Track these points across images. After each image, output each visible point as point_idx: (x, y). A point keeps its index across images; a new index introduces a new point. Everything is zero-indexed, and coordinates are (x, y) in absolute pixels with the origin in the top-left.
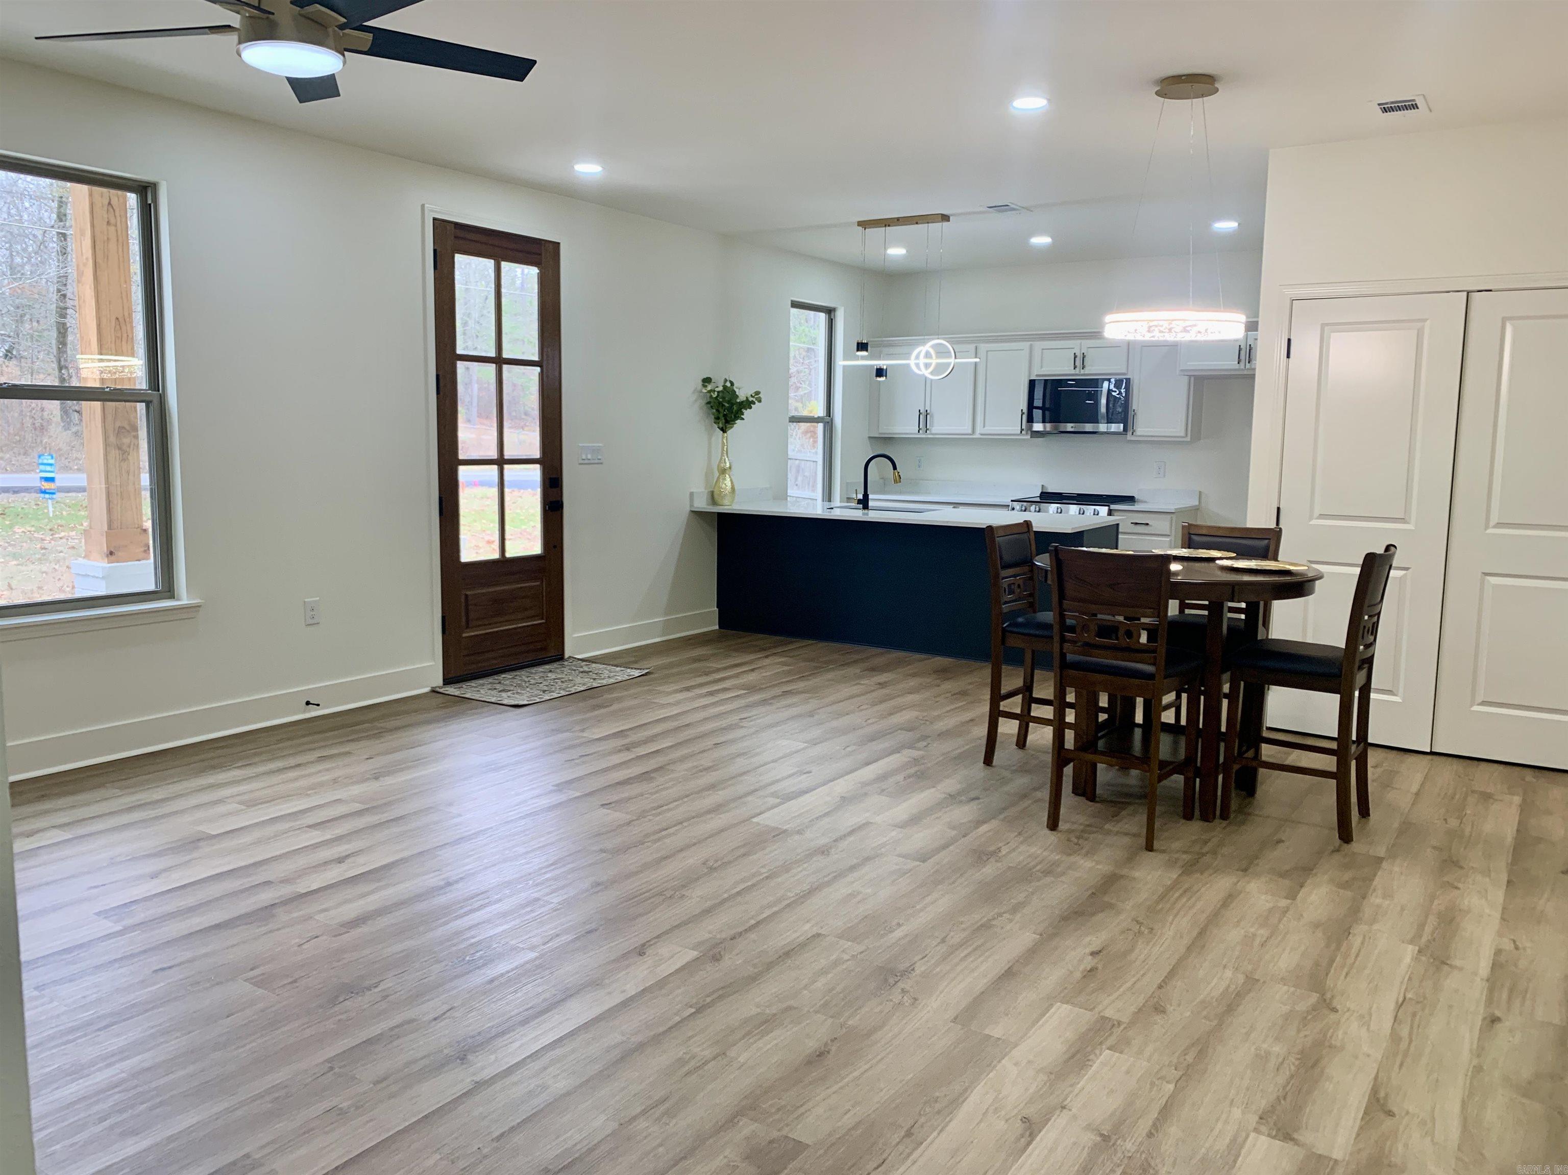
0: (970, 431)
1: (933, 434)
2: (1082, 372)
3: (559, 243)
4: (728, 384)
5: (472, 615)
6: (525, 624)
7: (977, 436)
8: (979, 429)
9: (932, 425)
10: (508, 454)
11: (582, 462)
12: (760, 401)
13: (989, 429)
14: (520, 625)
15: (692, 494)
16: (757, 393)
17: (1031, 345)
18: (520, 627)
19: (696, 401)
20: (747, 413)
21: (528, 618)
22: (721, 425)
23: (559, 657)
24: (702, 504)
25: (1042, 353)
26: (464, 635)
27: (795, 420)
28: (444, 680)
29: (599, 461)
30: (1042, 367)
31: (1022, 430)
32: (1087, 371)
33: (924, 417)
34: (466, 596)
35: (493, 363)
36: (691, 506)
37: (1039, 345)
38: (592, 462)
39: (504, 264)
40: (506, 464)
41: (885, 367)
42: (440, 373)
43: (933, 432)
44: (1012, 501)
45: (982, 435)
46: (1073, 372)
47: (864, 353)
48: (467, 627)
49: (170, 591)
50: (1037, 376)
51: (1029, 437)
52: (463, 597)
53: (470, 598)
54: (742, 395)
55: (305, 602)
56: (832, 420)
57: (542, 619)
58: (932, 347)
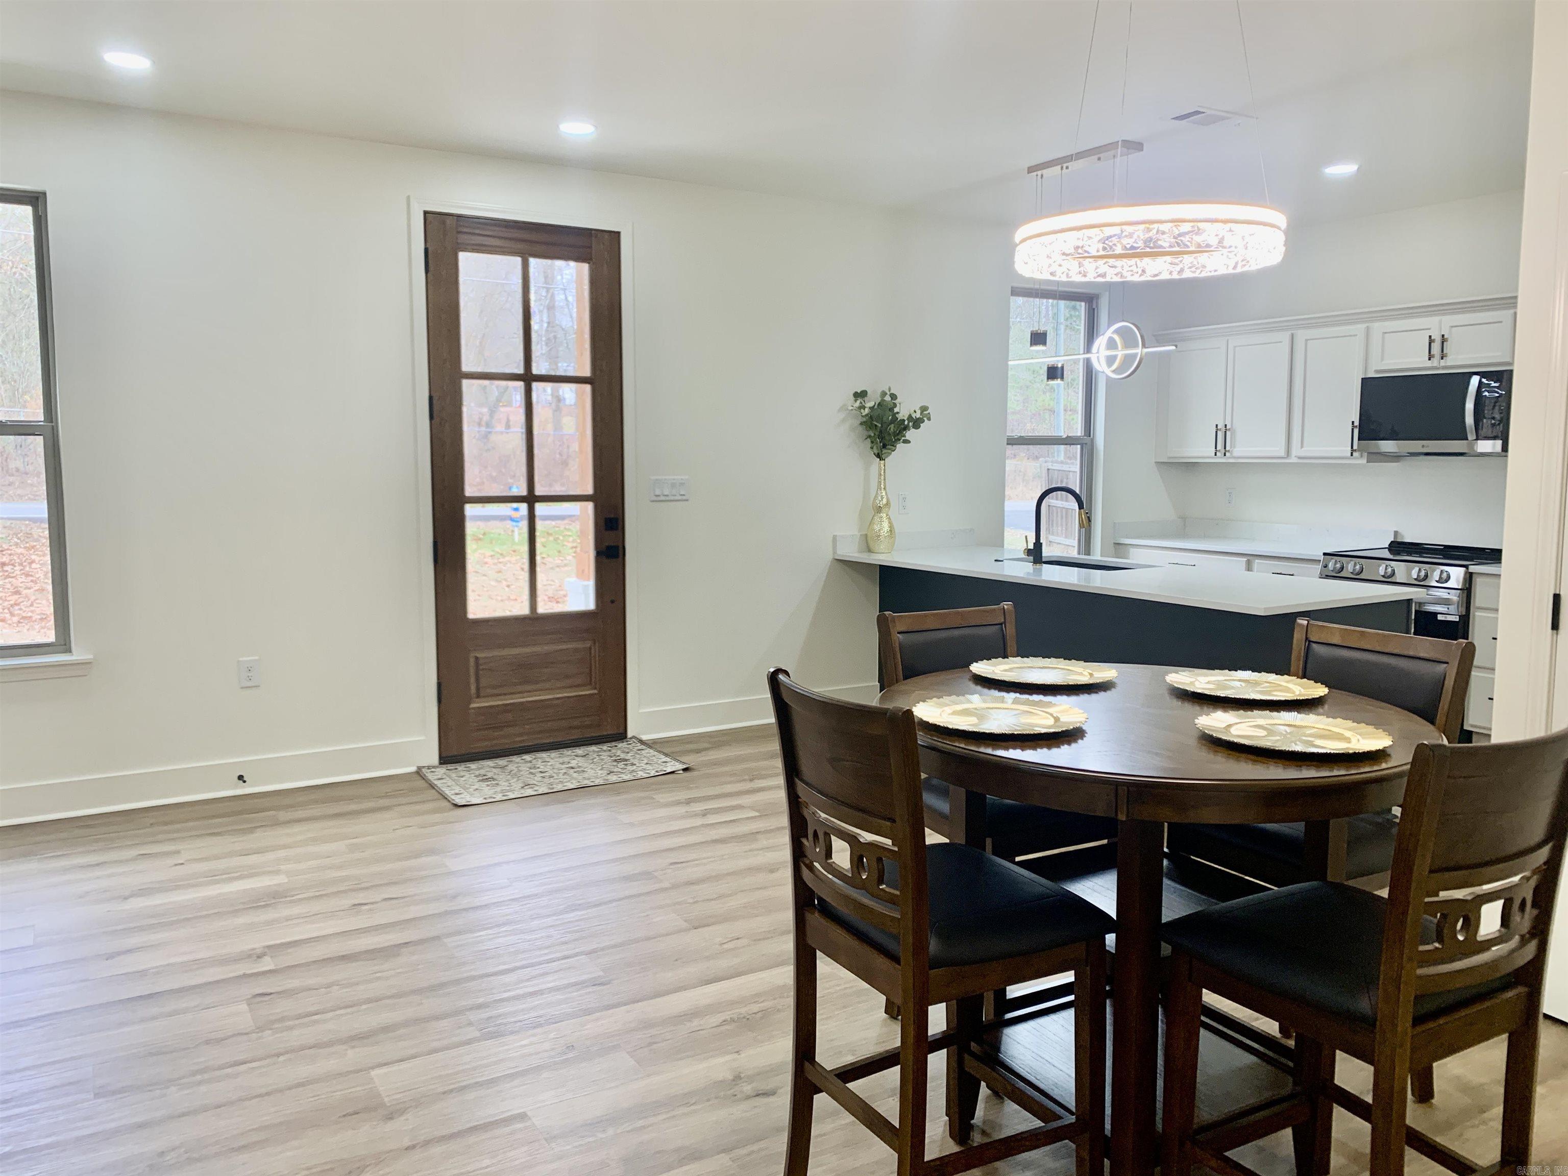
0: (1282, 453)
1: (1235, 458)
2: (1443, 363)
3: (619, 233)
4: (888, 398)
5: (483, 682)
6: (566, 695)
7: (1293, 460)
8: (1296, 451)
9: (1232, 446)
10: (539, 491)
11: (655, 498)
12: (929, 419)
13: (1309, 451)
14: (558, 696)
15: (835, 538)
16: (924, 409)
17: (1368, 328)
18: (558, 699)
19: (843, 421)
20: (910, 434)
21: (571, 687)
22: (876, 452)
23: (621, 735)
24: (852, 552)
25: (1383, 338)
26: (473, 705)
27: (1013, 442)
28: (441, 758)
29: (684, 498)
30: (1382, 359)
31: (1353, 450)
32: (1448, 362)
33: (1223, 434)
34: (477, 658)
35: (521, 380)
36: (835, 552)
37: (1378, 327)
38: (672, 498)
39: (532, 261)
40: (538, 501)
41: (1060, 366)
42: (433, 394)
43: (1235, 454)
44: (1325, 554)
45: (1299, 458)
46: (1429, 364)
47: (1040, 348)
48: (478, 696)
49: (65, 645)
50: (1377, 371)
51: (1364, 461)
52: (472, 662)
53: (481, 662)
54: (903, 412)
55: (239, 661)
56: (1092, 441)
57: (595, 688)
58: (1116, 331)
